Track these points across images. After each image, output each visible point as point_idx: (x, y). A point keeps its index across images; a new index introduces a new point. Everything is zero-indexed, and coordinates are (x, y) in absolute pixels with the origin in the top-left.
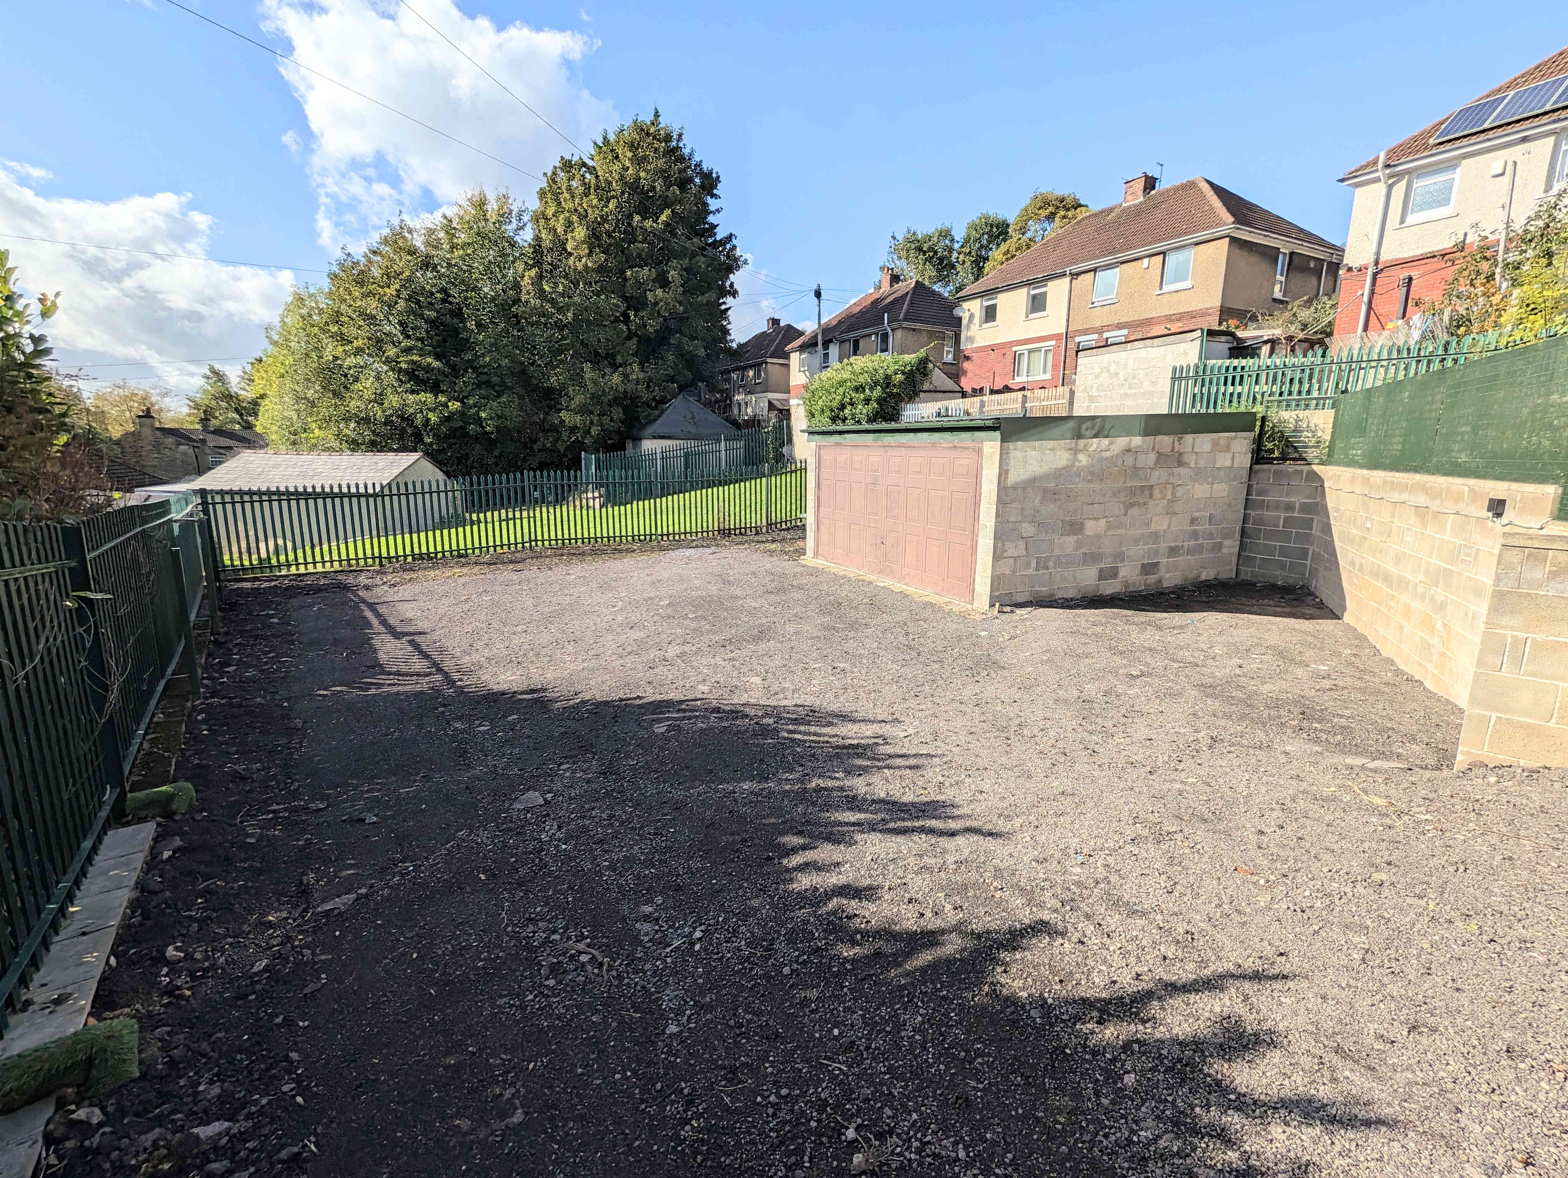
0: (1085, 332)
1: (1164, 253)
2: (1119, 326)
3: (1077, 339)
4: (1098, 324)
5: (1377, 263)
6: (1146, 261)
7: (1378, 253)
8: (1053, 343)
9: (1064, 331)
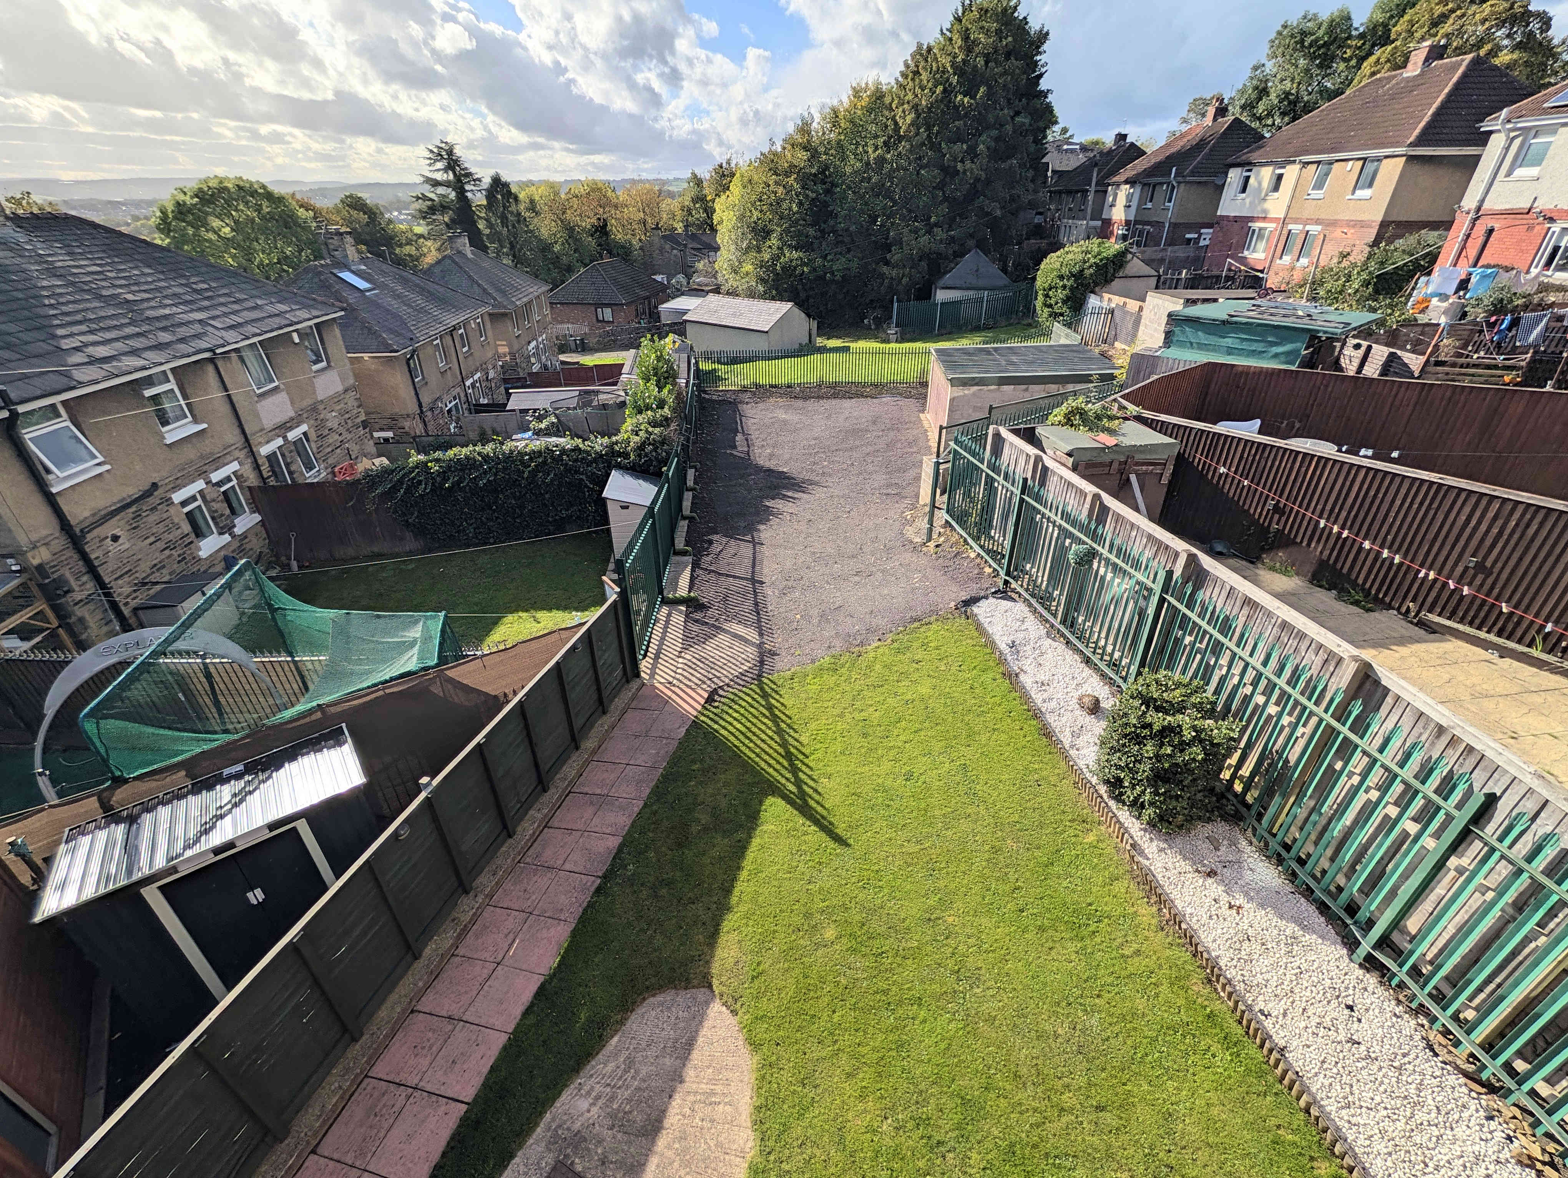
0: (1296, 221)
1: (1365, 159)
2: (1318, 222)
3: (1290, 227)
4: (1305, 215)
5: (1479, 209)
6: (1351, 163)
7: (1482, 201)
8: (1274, 225)
9: (1282, 216)
